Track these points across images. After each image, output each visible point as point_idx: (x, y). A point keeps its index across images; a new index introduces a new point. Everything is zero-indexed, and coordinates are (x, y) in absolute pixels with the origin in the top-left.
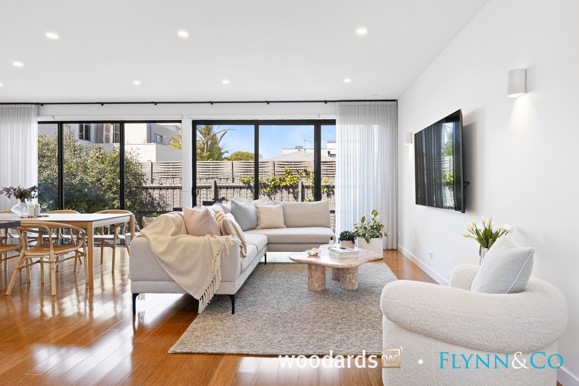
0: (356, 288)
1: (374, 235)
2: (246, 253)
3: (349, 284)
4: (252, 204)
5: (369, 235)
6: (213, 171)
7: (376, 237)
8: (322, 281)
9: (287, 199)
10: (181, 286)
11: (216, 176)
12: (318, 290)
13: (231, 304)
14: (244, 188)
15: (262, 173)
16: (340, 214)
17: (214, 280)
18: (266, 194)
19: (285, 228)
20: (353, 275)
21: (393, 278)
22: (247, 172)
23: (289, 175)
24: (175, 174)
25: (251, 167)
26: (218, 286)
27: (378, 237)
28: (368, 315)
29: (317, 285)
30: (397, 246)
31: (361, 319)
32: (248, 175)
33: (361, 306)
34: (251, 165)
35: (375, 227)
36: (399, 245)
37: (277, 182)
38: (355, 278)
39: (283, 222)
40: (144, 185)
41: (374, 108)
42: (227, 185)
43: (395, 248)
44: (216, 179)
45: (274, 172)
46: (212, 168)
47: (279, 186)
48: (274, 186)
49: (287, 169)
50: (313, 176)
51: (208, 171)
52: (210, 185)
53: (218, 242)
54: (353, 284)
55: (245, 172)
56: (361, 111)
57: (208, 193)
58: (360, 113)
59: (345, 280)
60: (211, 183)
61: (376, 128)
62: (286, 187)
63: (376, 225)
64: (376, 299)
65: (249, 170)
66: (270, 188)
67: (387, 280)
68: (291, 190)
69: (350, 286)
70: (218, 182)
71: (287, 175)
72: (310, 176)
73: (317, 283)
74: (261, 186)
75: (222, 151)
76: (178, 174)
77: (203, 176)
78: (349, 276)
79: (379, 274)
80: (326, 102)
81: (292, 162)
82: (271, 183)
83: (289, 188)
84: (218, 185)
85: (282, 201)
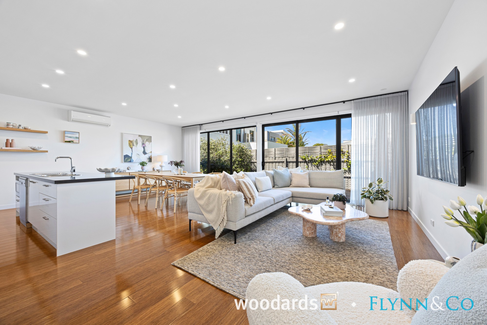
0: (342, 241)
1: (378, 198)
2: (254, 203)
3: (336, 236)
4: (288, 171)
5: (373, 197)
6: (285, 153)
7: (381, 200)
8: (312, 230)
9: (329, 169)
10: (207, 220)
11: (287, 156)
12: (309, 236)
13: (234, 237)
14: (303, 162)
15: (313, 154)
16: (354, 180)
17: (223, 219)
18: (316, 166)
19: (309, 187)
20: (339, 230)
21: (386, 237)
22: (304, 153)
23: (330, 154)
24: (266, 155)
25: (306, 150)
26: (225, 224)
27: (382, 199)
28: (334, 273)
29: (308, 232)
30: (407, 208)
31: (323, 276)
32: (305, 155)
33: (334, 261)
34: (306, 149)
35: (380, 191)
36: (409, 208)
37: (323, 159)
38: (341, 233)
39: (308, 184)
40: (253, 161)
41: (384, 100)
42: (293, 160)
43: (405, 209)
44: (287, 158)
45: (321, 152)
46: (285, 151)
47: (324, 161)
48: (321, 161)
49: (329, 150)
50: (347, 155)
51: (283, 153)
52: (284, 161)
53: (226, 195)
54: (339, 237)
55: (303, 153)
56: (373, 104)
57: (283, 165)
58: (371, 106)
59: (332, 233)
60: (284, 160)
61: (389, 115)
62: (329, 162)
63: (381, 190)
64: (354, 256)
65: (305, 152)
66: (318, 162)
67: (378, 239)
68: (332, 164)
69: (336, 238)
70: (288, 159)
71: (329, 154)
72: (345, 154)
73: (308, 231)
74: (313, 161)
75: (305, 144)
76: (268, 155)
77: (280, 156)
78: (335, 230)
79: (374, 231)
80: (344, 102)
81: (332, 146)
82: (319, 159)
83: (330, 162)
84: (288, 160)
85: (326, 170)
